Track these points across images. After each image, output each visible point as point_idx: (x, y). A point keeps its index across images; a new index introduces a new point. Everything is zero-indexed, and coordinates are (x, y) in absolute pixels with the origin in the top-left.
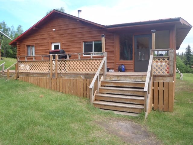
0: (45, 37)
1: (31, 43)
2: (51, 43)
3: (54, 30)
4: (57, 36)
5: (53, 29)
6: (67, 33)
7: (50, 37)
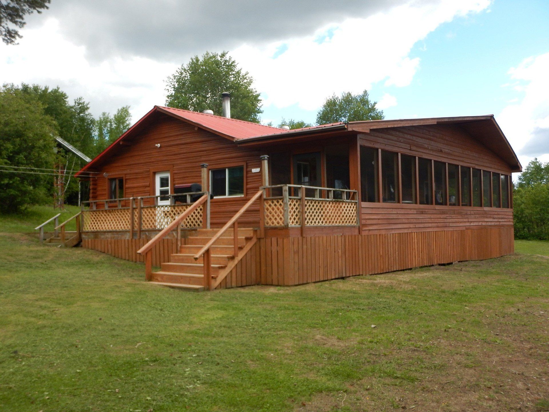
0: (142, 161)
1: (117, 173)
2: (155, 173)
3: (159, 145)
4: (165, 158)
5: (157, 144)
6: (182, 152)
7: (153, 160)
